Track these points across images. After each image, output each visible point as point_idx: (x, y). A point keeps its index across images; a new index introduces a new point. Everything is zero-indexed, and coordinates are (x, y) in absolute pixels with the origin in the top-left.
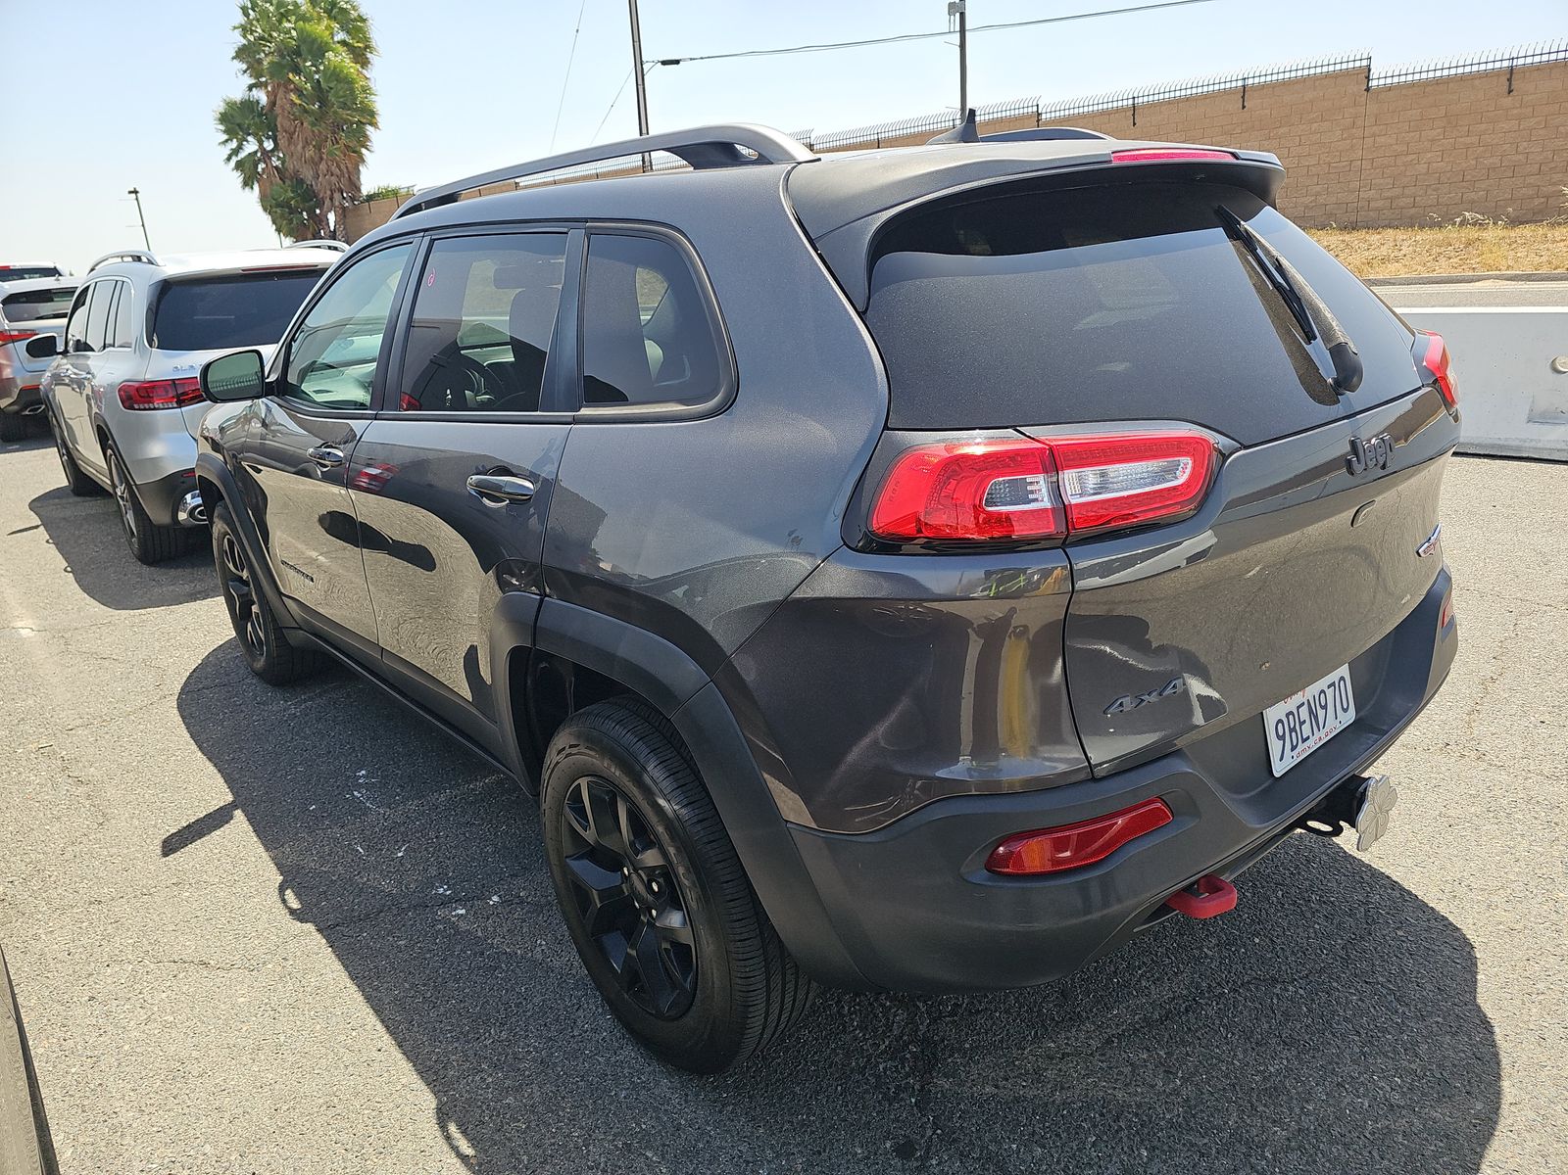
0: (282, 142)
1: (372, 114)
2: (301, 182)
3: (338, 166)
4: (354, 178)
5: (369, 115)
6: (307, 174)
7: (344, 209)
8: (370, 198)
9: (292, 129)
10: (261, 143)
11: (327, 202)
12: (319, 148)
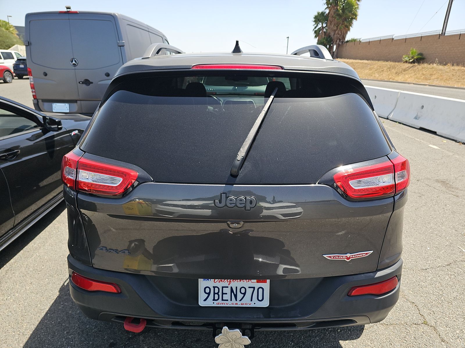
0: (328, 24)
1: (356, 16)
2: (330, 36)
3: (341, 32)
4: (344, 36)
5: (354, 16)
6: (332, 34)
7: (339, 44)
8: (347, 41)
9: (332, 21)
10: (322, 24)
11: (335, 42)
12: (337, 27)
